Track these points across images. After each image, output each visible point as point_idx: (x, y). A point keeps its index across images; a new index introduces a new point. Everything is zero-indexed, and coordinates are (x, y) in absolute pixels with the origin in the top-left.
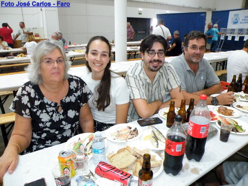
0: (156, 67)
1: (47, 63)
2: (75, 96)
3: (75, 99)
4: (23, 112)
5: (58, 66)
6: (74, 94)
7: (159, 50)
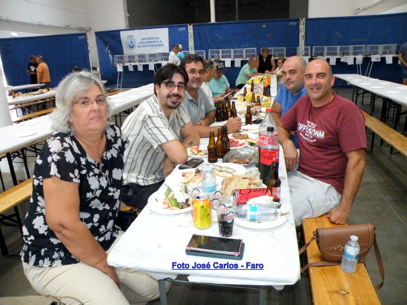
0: (174, 103)
1: (82, 105)
2: (116, 149)
3: (117, 153)
4: (71, 175)
5: (99, 108)
6: (113, 145)
7: (180, 83)
